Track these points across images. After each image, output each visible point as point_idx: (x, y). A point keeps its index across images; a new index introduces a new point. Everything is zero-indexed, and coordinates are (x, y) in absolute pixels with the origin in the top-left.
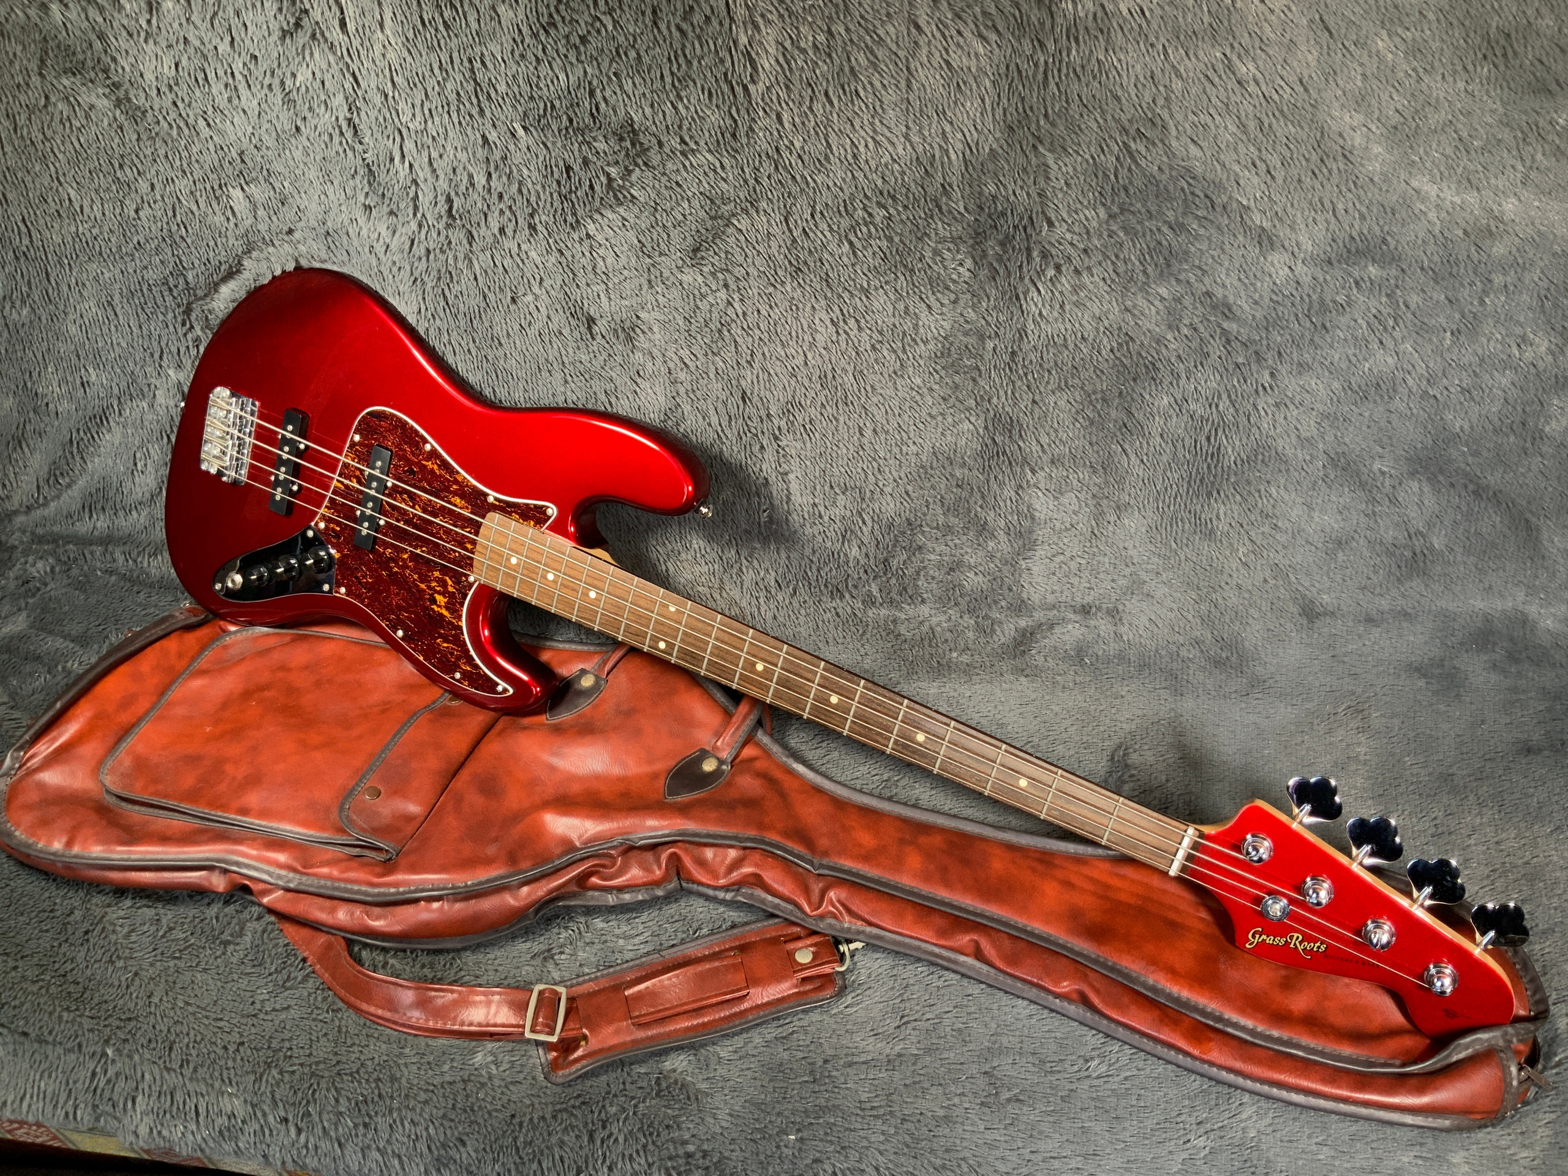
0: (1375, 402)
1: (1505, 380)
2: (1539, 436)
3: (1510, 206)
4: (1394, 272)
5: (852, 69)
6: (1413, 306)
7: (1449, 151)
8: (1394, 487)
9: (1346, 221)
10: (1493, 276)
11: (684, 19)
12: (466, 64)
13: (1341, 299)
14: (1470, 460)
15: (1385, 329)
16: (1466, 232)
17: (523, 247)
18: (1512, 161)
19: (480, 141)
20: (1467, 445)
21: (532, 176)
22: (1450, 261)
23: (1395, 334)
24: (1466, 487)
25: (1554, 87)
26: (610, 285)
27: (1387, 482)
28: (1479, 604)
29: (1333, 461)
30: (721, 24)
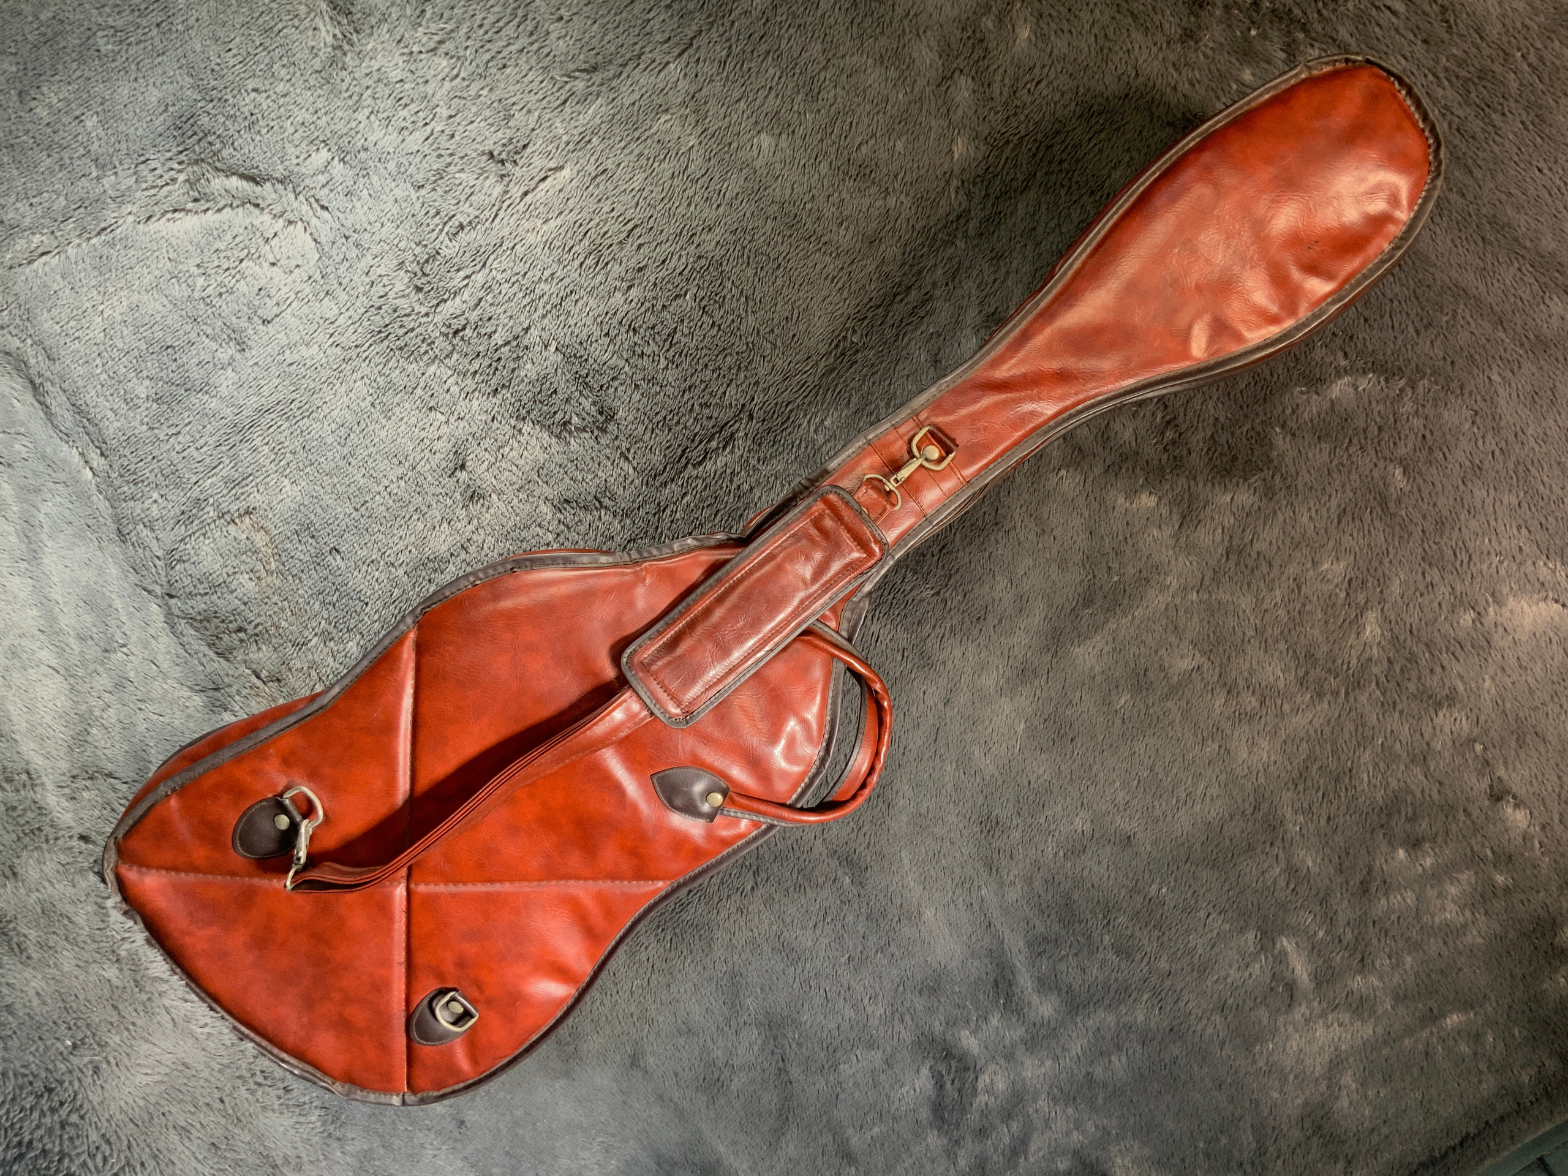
0: (782, 959)
1: (849, 1013)
2: (835, 1068)
3: (929, 914)
4: (855, 892)
5: (741, 515)
6: (846, 921)
7: (931, 854)
8: (745, 1023)
9: (861, 839)
10: (892, 944)
11: (701, 405)
12: (568, 290)
13: (821, 881)
14: (794, 1046)
15: (824, 920)
16: (901, 905)
17: (477, 394)
18: (949, 888)
19: (525, 326)
20: (800, 1035)
21: (529, 370)
22: (884, 914)
23: (826, 927)
24: (777, 1062)
25: (994, 870)
26: (498, 464)
27: (745, 1017)
28: (722, 1149)
29: (733, 975)
30: (713, 427)
